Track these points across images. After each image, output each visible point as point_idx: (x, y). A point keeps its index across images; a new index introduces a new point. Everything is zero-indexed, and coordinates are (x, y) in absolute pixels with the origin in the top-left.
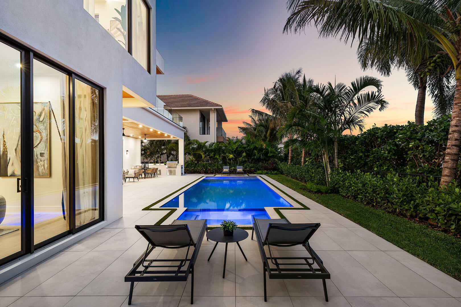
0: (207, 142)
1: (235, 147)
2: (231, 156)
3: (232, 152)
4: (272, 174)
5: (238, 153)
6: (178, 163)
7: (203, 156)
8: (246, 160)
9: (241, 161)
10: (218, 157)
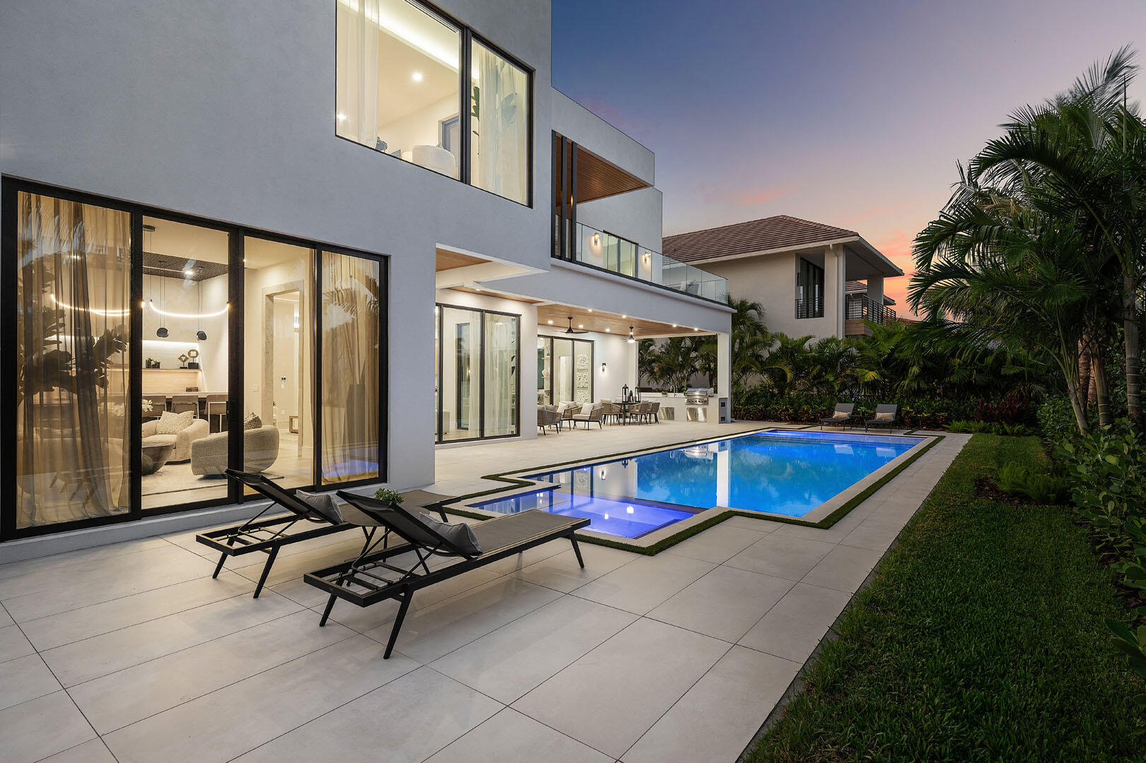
0: (810, 337)
1: (886, 348)
2: (871, 375)
3: (878, 364)
4: (1005, 433)
5: (894, 367)
6: (716, 392)
7: (788, 376)
8: (923, 385)
9: (906, 392)
10: (832, 379)
